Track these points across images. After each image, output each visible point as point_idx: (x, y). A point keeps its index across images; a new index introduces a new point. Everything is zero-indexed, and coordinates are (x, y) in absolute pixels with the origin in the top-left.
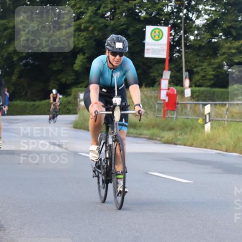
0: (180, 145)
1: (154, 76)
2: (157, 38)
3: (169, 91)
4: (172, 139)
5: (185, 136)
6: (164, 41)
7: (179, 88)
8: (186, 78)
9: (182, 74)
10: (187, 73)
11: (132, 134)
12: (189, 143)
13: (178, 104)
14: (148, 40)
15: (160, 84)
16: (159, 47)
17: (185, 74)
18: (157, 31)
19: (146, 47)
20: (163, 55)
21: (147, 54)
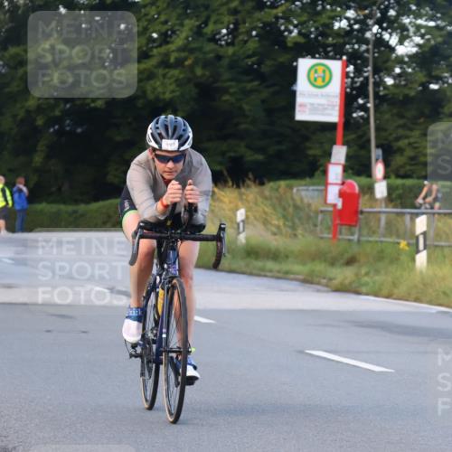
0: (367, 294)
1: (314, 156)
2: (319, 82)
3: (345, 188)
4: (350, 284)
5: (377, 278)
6: (335, 88)
7: (364, 180)
8: (377, 160)
9: (369, 151)
10: (380, 152)
11: (271, 271)
12: (385, 292)
13: (362, 212)
14: (302, 85)
16: (323, 101)
17: (376, 153)
18: (320, 69)
19: (299, 100)
20: (333, 116)
21: (301, 116)
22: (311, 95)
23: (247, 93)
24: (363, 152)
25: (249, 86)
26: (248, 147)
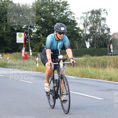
1: (20, 49)
2: (20, 36)
3: (25, 53)
6: (23, 37)
7: (28, 52)
8: (30, 49)
9: (29, 48)
10: (31, 48)
13: (28, 57)
14: (18, 37)
15: (22, 51)
16: (21, 39)
17: (30, 48)
18: (20, 34)
19: (17, 39)
20: (23, 42)
21: (17, 42)
22: (19, 39)
23: (9, 38)
24: (28, 48)
25: (9, 37)
26: (9, 47)
